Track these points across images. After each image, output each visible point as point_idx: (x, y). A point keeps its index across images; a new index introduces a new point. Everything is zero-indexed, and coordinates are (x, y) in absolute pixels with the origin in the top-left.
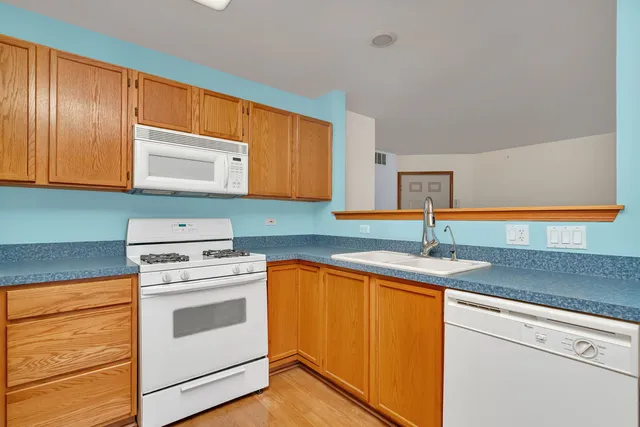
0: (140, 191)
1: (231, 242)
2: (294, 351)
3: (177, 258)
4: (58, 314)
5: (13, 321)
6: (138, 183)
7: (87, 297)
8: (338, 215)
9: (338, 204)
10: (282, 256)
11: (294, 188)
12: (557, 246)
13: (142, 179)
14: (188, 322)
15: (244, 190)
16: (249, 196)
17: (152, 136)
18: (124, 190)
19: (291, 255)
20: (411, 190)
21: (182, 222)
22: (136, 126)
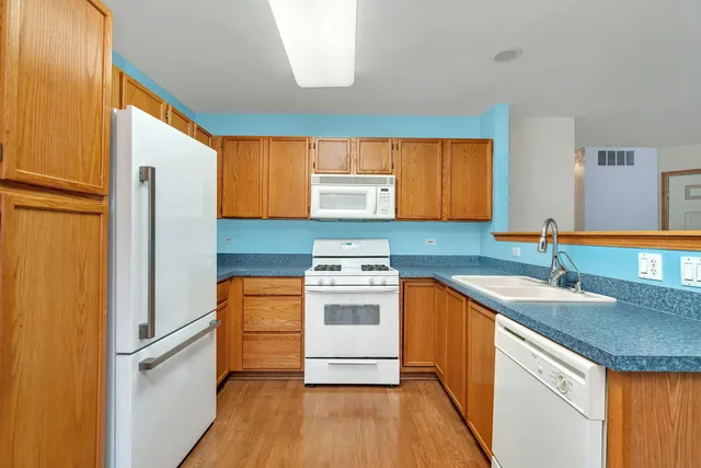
0: (318, 220)
1: (388, 259)
2: (431, 363)
3: (332, 268)
4: (265, 295)
5: (247, 296)
6: (313, 215)
7: (279, 287)
8: (498, 236)
9: (500, 224)
10: (416, 273)
11: (445, 210)
12: (692, 284)
13: (316, 212)
14: (334, 315)
15: (391, 215)
16: (397, 219)
17: (323, 181)
18: (306, 218)
19: (428, 274)
20: (688, 197)
21: (348, 241)
22: (313, 175)
